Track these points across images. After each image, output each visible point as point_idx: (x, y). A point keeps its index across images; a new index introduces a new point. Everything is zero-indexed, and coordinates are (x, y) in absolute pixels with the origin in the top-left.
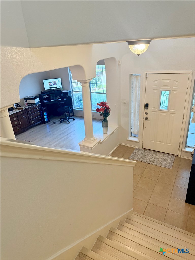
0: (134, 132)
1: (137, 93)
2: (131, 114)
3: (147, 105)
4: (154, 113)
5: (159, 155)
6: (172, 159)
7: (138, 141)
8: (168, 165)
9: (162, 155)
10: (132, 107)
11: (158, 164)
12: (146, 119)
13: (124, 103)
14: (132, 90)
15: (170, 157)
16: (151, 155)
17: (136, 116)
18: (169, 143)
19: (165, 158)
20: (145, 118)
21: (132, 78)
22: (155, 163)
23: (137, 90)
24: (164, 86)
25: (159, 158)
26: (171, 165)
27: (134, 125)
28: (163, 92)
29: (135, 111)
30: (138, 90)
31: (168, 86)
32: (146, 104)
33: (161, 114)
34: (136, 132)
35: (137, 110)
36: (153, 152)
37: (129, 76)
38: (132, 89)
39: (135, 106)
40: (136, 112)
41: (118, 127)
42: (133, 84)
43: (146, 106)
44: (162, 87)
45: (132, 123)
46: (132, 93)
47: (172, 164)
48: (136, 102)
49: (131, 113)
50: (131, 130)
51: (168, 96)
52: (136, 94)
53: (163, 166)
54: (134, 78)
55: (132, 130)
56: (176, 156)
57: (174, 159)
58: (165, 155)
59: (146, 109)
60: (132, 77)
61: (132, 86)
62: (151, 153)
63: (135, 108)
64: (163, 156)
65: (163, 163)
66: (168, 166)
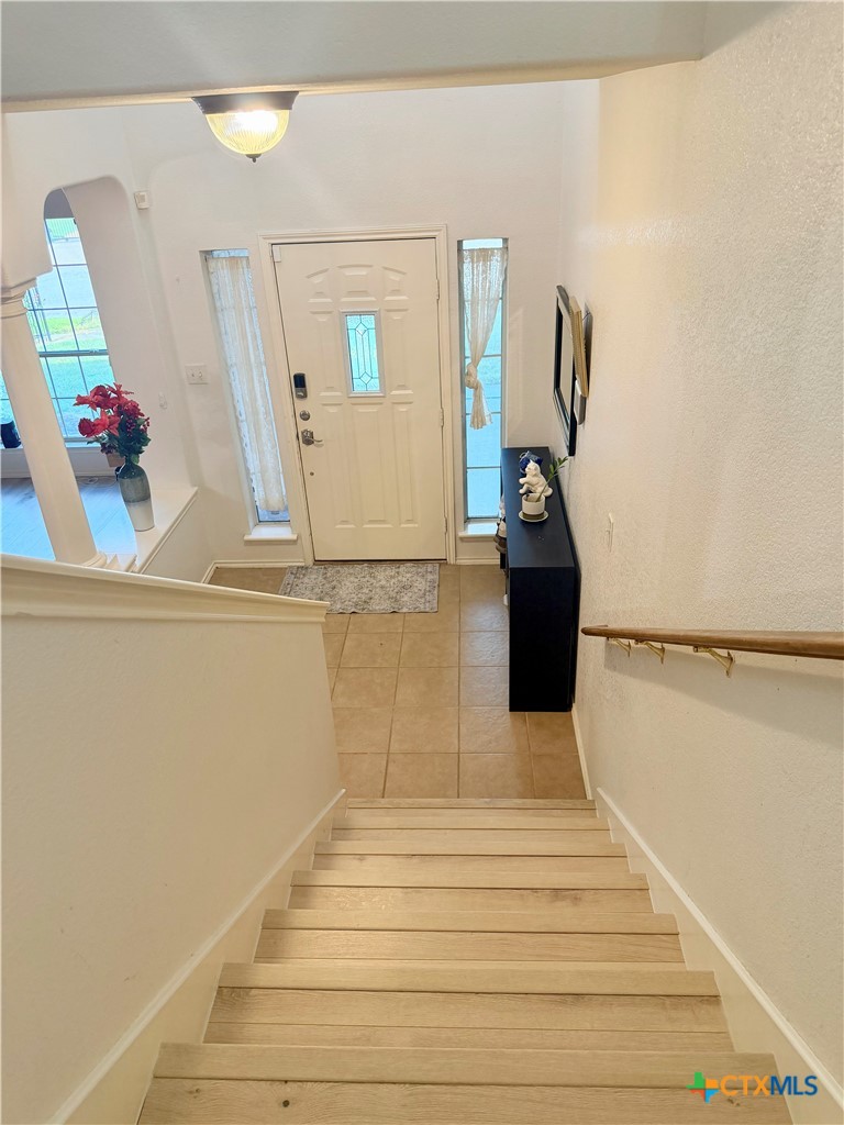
0: (267, 501)
1: (248, 330)
2: (239, 428)
3: (300, 381)
4: (332, 410)
5: (383, 575)
6: (430, 577)
7: (295, 537)
8: (423, 600)
9: (390, 571)
10: (238, 396)
11: (387, 605)
12: (308, 439)
13: (199, 381)
14: (222, 323)
15: (422, 569)
16: (352, 579)
17: (264, 432)
18: (409, 521)
19: (404, 579)
20: (304, 437)
21: (211, 270)
22: (376, 606)
23: (247, 321)
24: (351, 293)
25: (383, 583)
26: (432, 598)
27: (263, 472)
28: (352, 322)
29: (255, 413)
30: (251, 321)
31: (364, 293)
32: (295, 376)
33: (361, 409)
34: (275, 500)
35: (263, 409)
36: (358, 567)
37: (198, 259)
38: (220, 315)
39: (251, 391)
40: (262, 417)
41: (196, 493)
42: (222, 296)
43: (296, 386)
44: (344, 300)
45: (253, 465)
46: (224, 337)
47: (436, 592)
48: (251, 370)
49: (241, 424)
50: (252, 497)
51: (373, 333)
52: (244, 337)
53: (405, 610)
54: (223, 268)
55: (259, 496)
56: (442, 562)
57: (436, 577)
58: (403, 568)
59: (299, 397)
60: (212, 264)
61: (218, 304)
62: (351, 574)
63: (254, 400)
64: (398, 573)
65: (406, 599)
66: (422, 606)
